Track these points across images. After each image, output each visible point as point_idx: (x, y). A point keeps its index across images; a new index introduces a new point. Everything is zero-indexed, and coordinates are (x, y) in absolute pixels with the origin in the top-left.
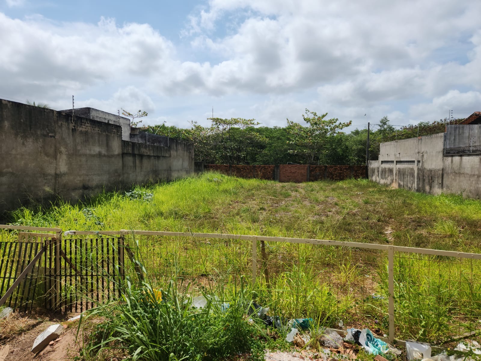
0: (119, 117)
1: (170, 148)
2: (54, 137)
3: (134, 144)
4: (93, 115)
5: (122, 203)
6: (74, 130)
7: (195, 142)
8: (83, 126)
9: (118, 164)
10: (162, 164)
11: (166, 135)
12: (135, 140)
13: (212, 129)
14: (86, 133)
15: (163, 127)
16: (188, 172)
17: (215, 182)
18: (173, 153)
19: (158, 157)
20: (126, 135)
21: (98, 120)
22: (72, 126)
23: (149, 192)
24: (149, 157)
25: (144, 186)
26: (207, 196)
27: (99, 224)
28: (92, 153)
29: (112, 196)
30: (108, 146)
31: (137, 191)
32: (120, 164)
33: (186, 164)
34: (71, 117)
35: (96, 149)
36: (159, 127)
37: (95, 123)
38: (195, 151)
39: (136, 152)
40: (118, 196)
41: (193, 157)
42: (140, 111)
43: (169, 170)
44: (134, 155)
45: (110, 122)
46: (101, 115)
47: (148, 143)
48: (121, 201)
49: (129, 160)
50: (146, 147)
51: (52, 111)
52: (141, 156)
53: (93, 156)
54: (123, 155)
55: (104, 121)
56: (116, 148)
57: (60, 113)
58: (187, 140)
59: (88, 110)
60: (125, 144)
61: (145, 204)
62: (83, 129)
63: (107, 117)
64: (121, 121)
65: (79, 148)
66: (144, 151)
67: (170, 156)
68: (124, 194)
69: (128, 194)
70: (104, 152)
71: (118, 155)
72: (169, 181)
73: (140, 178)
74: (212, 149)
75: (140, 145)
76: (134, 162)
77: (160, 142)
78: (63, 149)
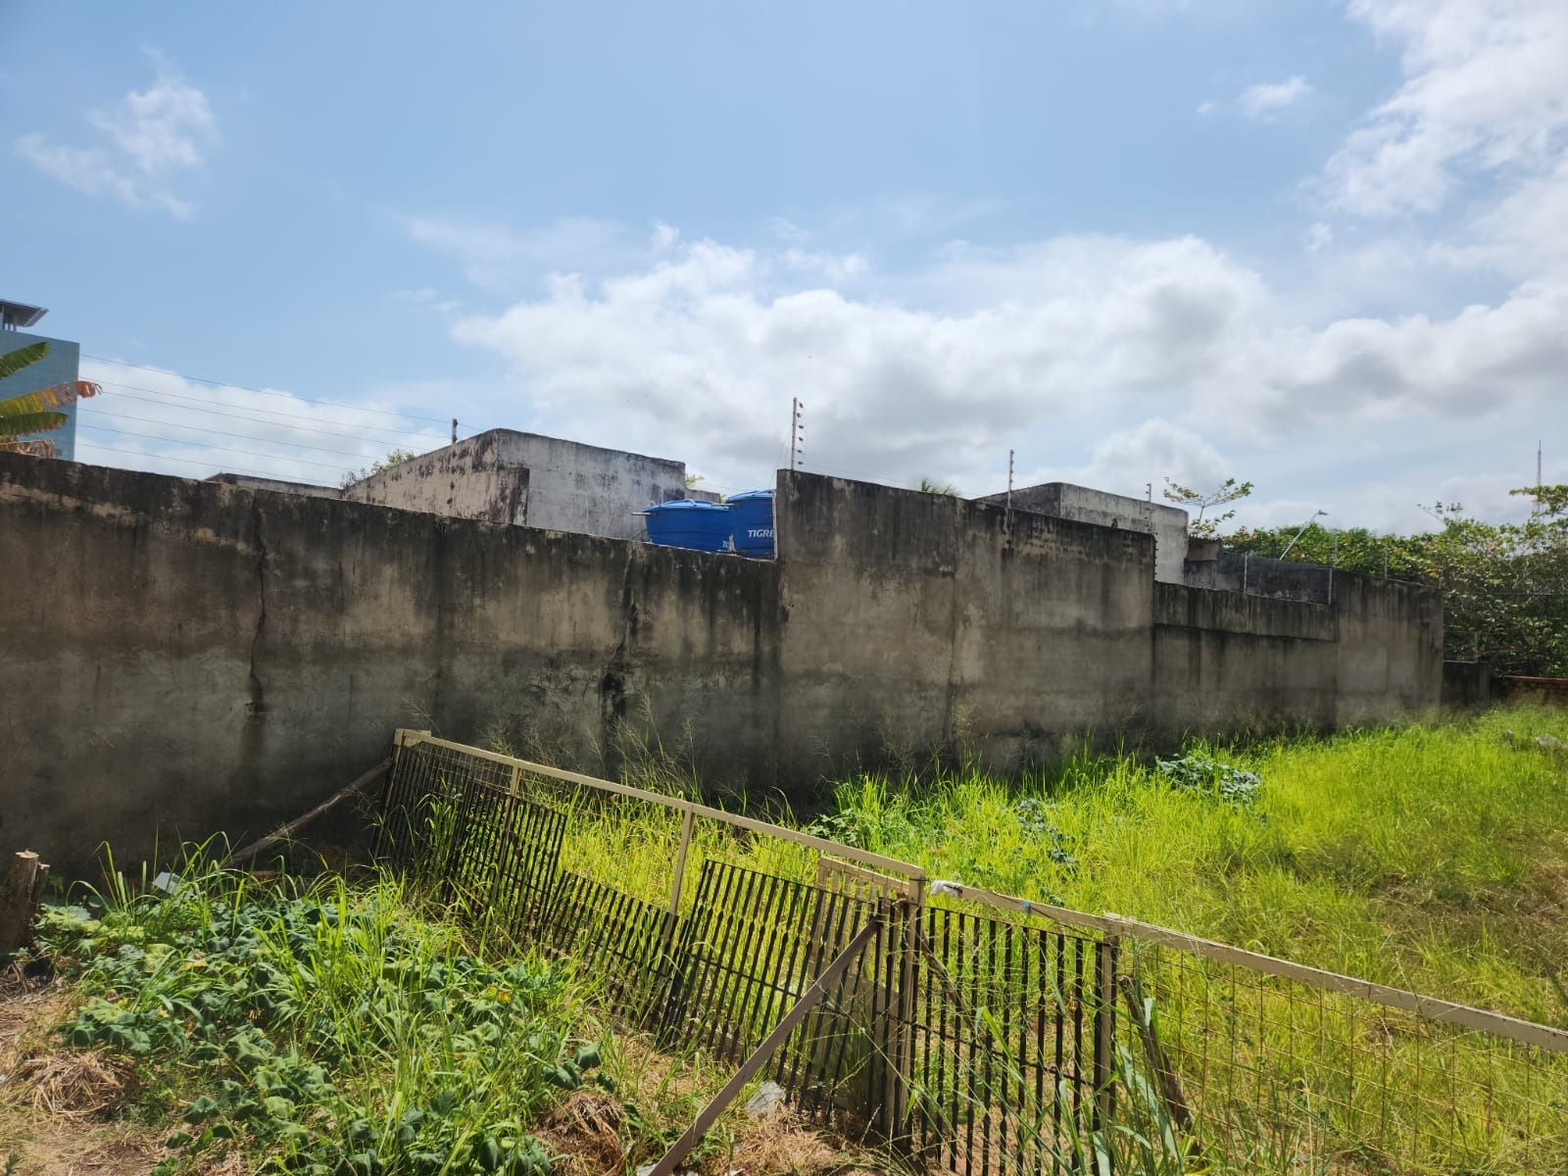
0: (1147, 506)
1: (1334, 610)
2: (952, 575)
3: (1194, 595)
4: (1068, 506)
5: (1142, 797)
6: (1007, 554)
7: (1450, 585)
8: (1036, 542)
9: (1136, 660)
10: (1301, 669)
11: (1323, 559)
12: (1203, 582)
13: (1533, 532)
14: (1043, 560)
15: (1314, 533)
16: (1411, 703)
17: (1544, 750)
18: (1349, 627)
19: (1286, 642)
20: (1169, 565)
21: (1083, 519)
22: (1002, 541)
23: (1243, 767)
24: (1250, 639)
25: (1224, 745)
26: (1498, 812)
27: (1061, 859)
28: (1057, 622)
29: (1108, 768)
30: (1107, 602)
31: (1198, 758)
32: (1145, 662)
33: (1405, 671)
34: (1003, 514)
35: (1070, 612)
36: (1293, 532)
37: (1071, 529)
38: (1448, 618)
39: (1203, 622)
40: (1132, 772)
41: (1439, 643)
42: (1230, 483)
43: (1331, 688)
44: (1193, 633)
45: (1121, 525)
46: (1093, 504)
47: (1250, 592)
48: (1139, 789)
49: (1176, 649)
50: (1239, 604)
51: (952, 499)
52: (1221, 637)
53: (1060, 633)
54: (1157, 630)
55: (1100, 522)
56: (1134, 606)
57: (971, 505)
58: (1412, 574)
59: (1055, 490)
60: (1163, 593)
61: (1223, 809)
62: (1032, 548)
63: (1112, 508)
64: (1157, 518)
65: (1018, 607)
66: (1234, 619)
67: (1335, 640)
68: (1150, 765)
69: (1167, 767)
70: (1092, 620)
71: (1139, 631)
72: (1327, 731)
73: (1212, 715)
74: (1532, 612)
75: (1219, 598)
76: (1195, 657)
77: (1295, 586)
78: (973, 611)
